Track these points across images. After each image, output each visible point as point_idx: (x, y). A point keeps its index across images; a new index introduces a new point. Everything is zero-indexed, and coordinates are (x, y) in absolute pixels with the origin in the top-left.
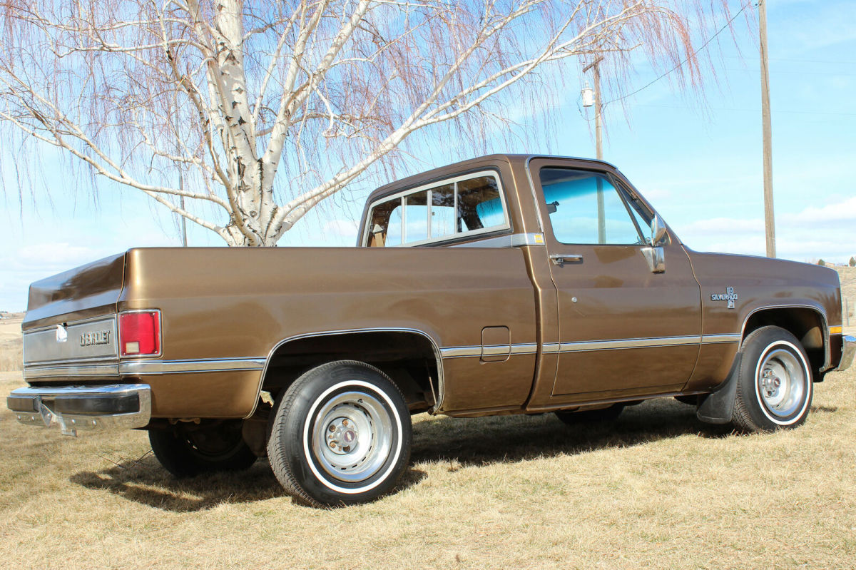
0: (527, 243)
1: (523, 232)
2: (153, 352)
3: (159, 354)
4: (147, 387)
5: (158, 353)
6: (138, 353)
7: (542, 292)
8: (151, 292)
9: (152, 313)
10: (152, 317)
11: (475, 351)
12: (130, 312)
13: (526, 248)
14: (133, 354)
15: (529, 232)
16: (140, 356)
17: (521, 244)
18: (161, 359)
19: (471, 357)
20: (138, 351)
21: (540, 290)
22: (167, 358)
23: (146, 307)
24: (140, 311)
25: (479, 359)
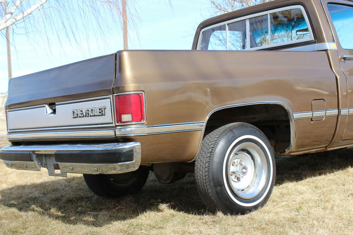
0: (328, 49)
1: (325, 42)
2: (141, 121)
3: (145, 122)
4: (139, 144)
5: (143, 121)
6: (132, 122)
7: (339, 78)
8: (137, 80)
9: (139, 94)
10: (139, 97)
11: (309, 114)
12: (123, 93)
13: (328, 52)
14: (128, 122)
15: (328, 42)
16: (134, 123)
17: (326, 49)
18: (145, 125)
19: (306, 118)
20: (131, 120)
21: (338, 77)
22: (150, 125)
23: (135, 90)
24: (132, 93)
25: (310, 119)
